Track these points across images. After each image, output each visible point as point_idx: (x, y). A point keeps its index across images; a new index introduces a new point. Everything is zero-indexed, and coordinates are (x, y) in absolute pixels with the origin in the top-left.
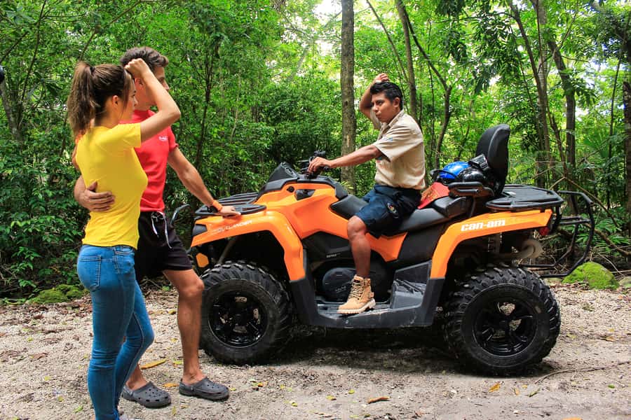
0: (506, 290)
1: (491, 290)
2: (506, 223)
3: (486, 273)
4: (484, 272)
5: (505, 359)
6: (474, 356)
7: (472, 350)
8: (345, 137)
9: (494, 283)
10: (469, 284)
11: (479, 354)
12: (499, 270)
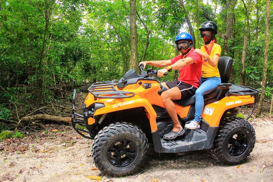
0: (235, 130)
1: (230, 133)
2: (242, 101)
3: (225, 127)
4: (223, 127)
5: (241, 156)
6: (230, 161)
7: (229, 159)
8: (133, 54)
9: (229, 130)
10: (220, 134)
11: (232, 159)
12: (230, 124)
